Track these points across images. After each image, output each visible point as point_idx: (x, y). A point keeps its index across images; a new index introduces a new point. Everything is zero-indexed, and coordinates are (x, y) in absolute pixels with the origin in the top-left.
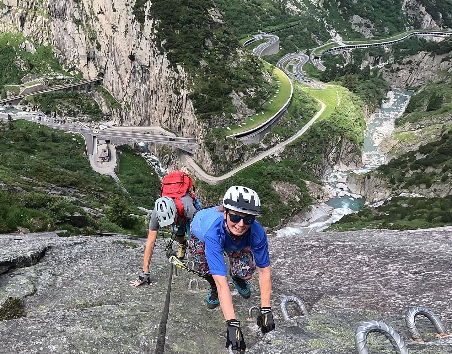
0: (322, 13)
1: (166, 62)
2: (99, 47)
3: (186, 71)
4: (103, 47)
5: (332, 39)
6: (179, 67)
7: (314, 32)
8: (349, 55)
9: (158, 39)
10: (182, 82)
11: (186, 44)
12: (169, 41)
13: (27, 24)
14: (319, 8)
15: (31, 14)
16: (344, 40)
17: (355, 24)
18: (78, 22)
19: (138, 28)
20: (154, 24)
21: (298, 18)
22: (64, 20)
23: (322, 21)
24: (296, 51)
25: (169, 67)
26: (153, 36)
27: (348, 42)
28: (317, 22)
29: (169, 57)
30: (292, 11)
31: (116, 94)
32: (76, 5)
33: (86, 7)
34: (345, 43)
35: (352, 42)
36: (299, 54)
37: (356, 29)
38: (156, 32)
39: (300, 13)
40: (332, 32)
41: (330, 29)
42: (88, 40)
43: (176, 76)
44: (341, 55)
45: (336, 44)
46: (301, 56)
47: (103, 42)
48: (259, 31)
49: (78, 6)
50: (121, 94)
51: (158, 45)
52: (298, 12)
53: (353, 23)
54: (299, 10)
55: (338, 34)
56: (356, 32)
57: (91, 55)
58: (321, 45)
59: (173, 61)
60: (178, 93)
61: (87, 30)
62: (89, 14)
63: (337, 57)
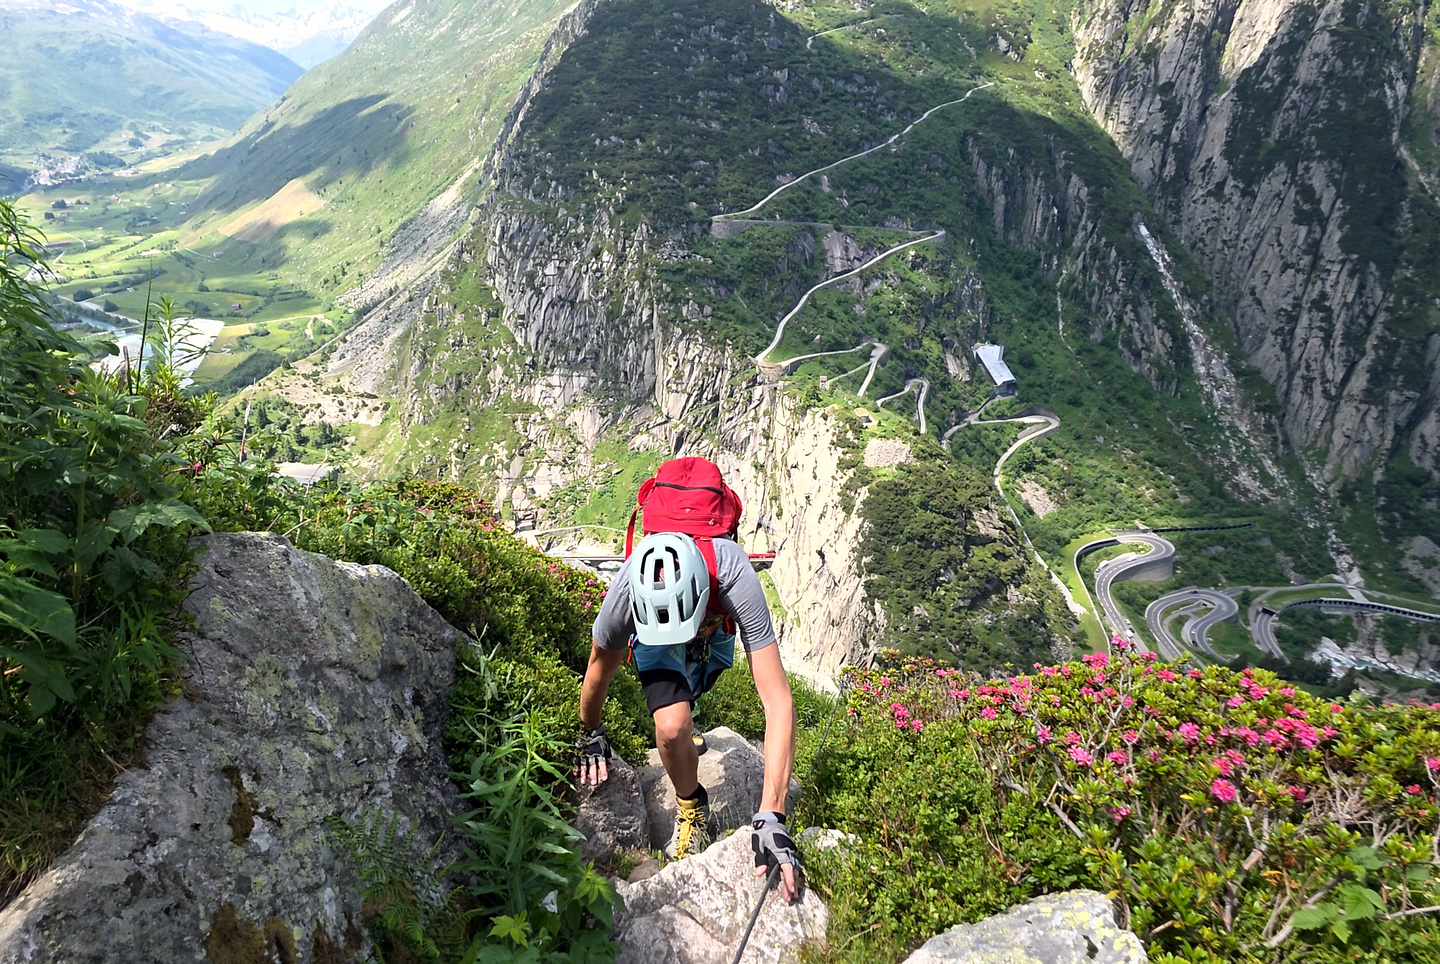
0: (1331, 510)
1: (861, 592)
2: (779, 515)
3: (888, 617)
4: (786, 516)
5: (1336, 577)
6: (877, 606)
7: (1289, 551)
8: (1371, 624)
9: (862, 550)
10: (877, 630)
11: (905, 572)
12: (877, 561)
13: (685, 446)
14: (1325, 495)
15: (695, 435)
16: (1368, 586)
17: (1414, 558)
18: (759, 467)
19: (840, 521)
20: (861, 527)
21: (1254, 509)
22: (740, 457)
23: (1324, 529)
24: (1216, 586)
25: (863, 600)
26: (855, 544)
27: (1377, 594)
28: (1309, 530)
29: (868, 586)
30: (1246, 492)
31: (785, 593)
32: (764, 441)
33: (778, 449)
34: (1366, 596)
35: (1389, 597)
36: (1220, 593)
37: (1414, 569)
38: (861, 540)
39: (1265, 499)
40: (1343, 562)
41: (1340, 553)
42: (767, 497)
43: (870, 619)
44: (1348, 618)
45: (1343, 592)
46: (1220, 601)
47: (789, 510)
48: (1137, 522)
49: (767, 445)
50: (793, 598)
51: (858, 560)
52: (1262, 495)
53: (1409, 553)
54: (1265, 492)
55: (1356, 569)
56: (1411, 578)
57: (765, 521)
58: (1296, 584)
59: (872, 593)
60: (866, 645)
61: (770, 482)
62: (779, 459)
63: (1333, 621)
